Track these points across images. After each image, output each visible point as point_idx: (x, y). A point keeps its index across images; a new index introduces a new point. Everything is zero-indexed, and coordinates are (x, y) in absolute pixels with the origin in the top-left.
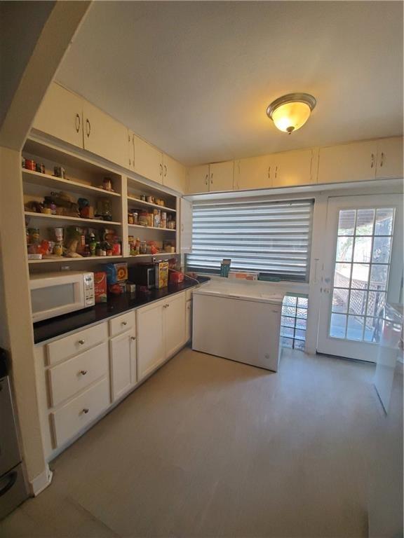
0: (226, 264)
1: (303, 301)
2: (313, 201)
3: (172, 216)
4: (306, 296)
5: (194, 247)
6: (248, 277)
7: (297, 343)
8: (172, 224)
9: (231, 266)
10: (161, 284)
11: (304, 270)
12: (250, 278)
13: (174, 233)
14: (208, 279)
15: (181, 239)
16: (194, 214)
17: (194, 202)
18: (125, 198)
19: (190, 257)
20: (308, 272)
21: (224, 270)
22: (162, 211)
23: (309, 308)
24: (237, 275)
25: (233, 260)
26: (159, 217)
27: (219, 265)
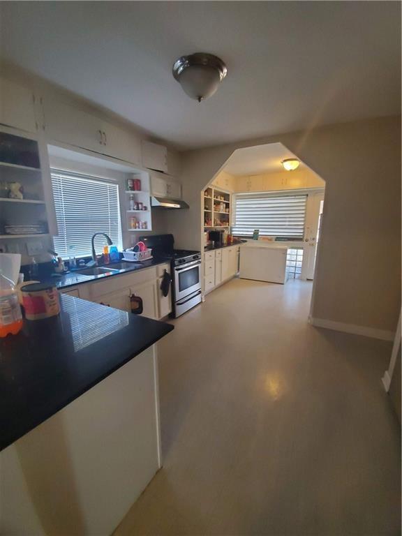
0: (256, 233)
1: (301, 252)
2: (307, 195)
3: (227, 206)
4: (302, 248)
5: (237, 223)
6: (268, 239)
7: (297, 275)
8: (227, 210)
9: (260, 234)
10: (225, 241)
11: (302, 234)
12: (270, 240)
13: (228, 215)
14: (246, 241)
15: (231, 218)
16: (237, 203)
17: (238, 196)
18: (213, 199)
19: (234, 229)
20: (303, 236)
21: (255, 236)
22: (224, 203)
23: (304, 255)
24: (264, 238)
25: (260, 230)
26: (222, 206)
27: (252, 233)
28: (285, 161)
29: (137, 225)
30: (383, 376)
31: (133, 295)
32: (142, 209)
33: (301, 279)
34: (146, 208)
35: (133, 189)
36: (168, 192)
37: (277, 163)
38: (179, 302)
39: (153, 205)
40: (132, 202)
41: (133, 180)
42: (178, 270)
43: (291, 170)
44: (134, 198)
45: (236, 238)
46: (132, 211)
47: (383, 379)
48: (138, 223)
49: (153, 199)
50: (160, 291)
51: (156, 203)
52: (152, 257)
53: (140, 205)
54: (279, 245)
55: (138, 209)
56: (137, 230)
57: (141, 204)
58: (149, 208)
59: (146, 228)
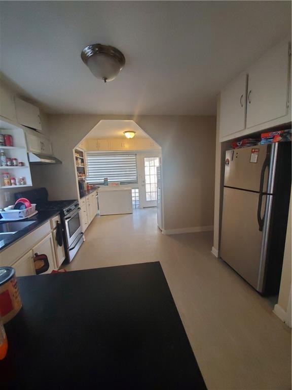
0: (106, 180)
1: (137, 190)
2: (136, 154)
3: (83, 161)
4: (138, 188)
5: (90, 174)
6: (116, 184)
7: (137, 206)
8: (83, 164)
9: (109, 181)
10: (86, 189)
13: (84, 168)
15: (86, 170)
16: (89, 159)
17: (88, 153)
20: (137, 180)
21: (106, 183)
22: (80, 158)
23: (139, 193)
24: (112, 184)
25: (108, 178)
26: (80, 161)
27: (103, 181)
28: (126, 132)
29: (12, 181)
30: (211, 250)
31: (36, 254)
32: (17, 165)
33: (139, 208)
34: (22, 164)
35: (4, 144)
36: (42, 149)
37: (121, 133)
38: (70, 248)
39: (31, 161)
40: (3, 158)
41: (4, 136)
42: (67, 219)
43: (130, 138)
44: (5, 154)
45: (92, 185)
46: (4, 167)
47: (212, 252)
48: (14, 179)
49: (31, 155)
50: (56, 242)
51: (35, 159)
52: (37, 212)
53: (14, 161)
54: (125, 188)
55: (12, 165)
56: (13, 186)
57: (15, 159)
58: (27, 164)
59: (25, 183)
